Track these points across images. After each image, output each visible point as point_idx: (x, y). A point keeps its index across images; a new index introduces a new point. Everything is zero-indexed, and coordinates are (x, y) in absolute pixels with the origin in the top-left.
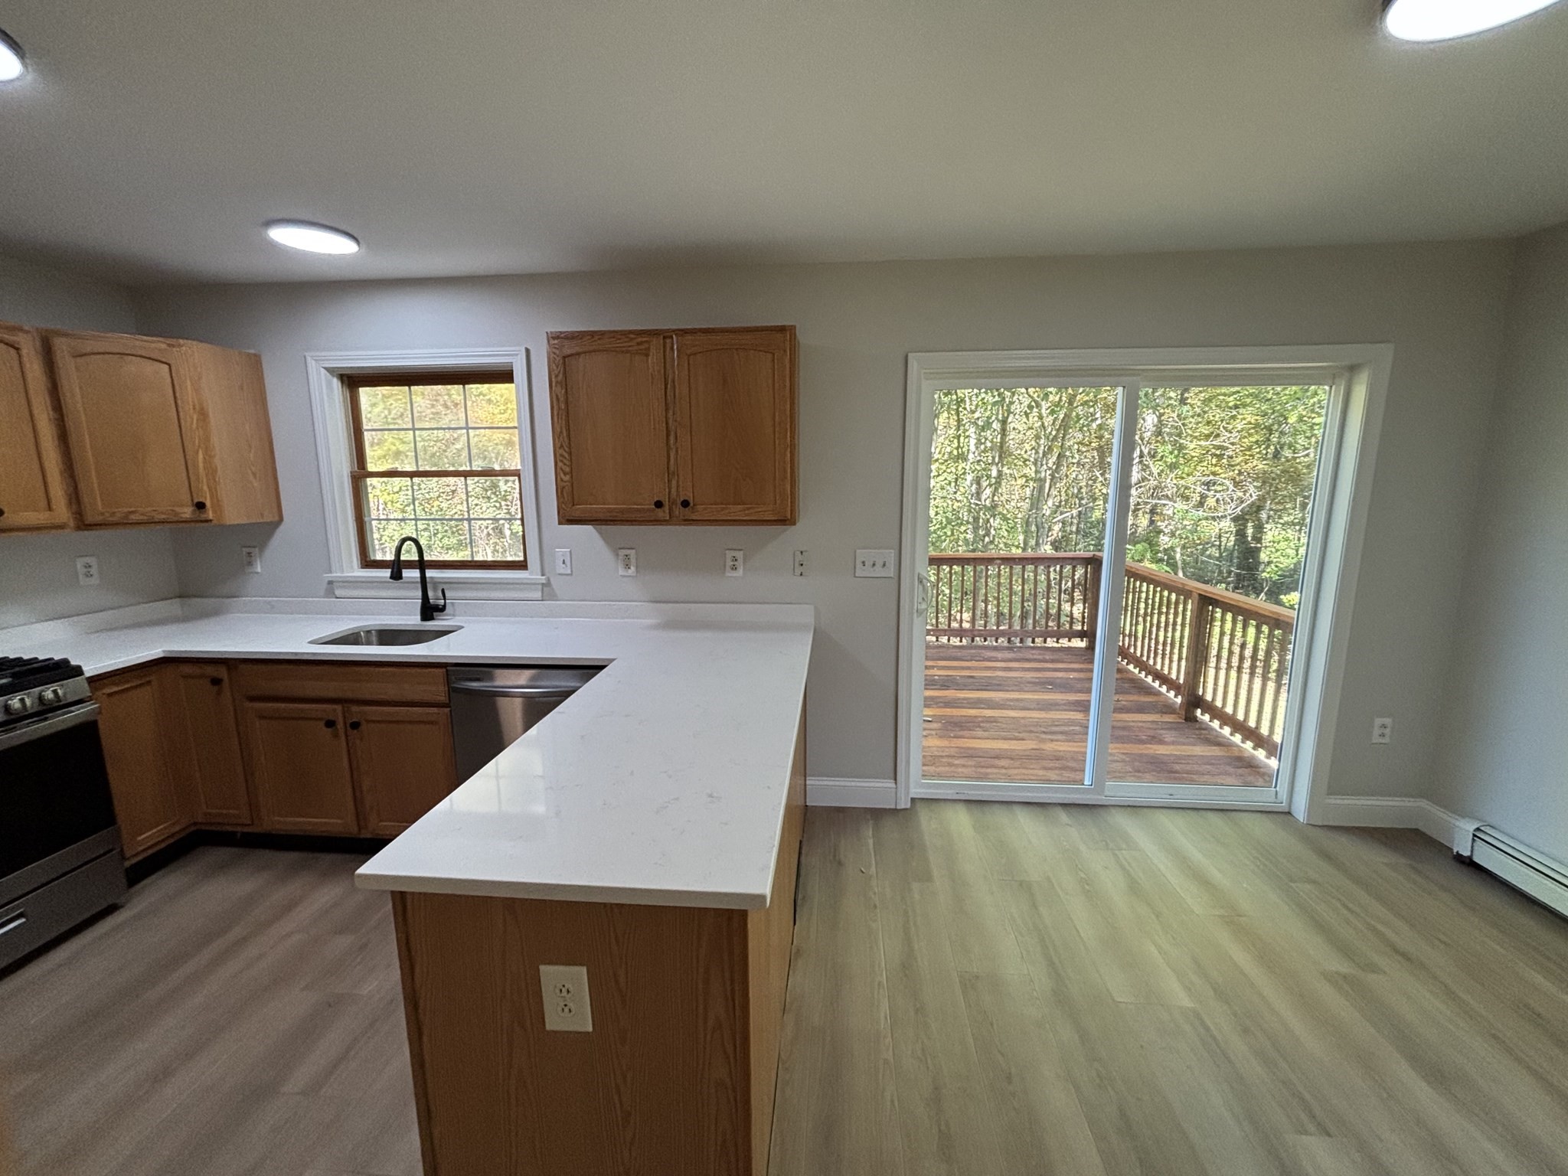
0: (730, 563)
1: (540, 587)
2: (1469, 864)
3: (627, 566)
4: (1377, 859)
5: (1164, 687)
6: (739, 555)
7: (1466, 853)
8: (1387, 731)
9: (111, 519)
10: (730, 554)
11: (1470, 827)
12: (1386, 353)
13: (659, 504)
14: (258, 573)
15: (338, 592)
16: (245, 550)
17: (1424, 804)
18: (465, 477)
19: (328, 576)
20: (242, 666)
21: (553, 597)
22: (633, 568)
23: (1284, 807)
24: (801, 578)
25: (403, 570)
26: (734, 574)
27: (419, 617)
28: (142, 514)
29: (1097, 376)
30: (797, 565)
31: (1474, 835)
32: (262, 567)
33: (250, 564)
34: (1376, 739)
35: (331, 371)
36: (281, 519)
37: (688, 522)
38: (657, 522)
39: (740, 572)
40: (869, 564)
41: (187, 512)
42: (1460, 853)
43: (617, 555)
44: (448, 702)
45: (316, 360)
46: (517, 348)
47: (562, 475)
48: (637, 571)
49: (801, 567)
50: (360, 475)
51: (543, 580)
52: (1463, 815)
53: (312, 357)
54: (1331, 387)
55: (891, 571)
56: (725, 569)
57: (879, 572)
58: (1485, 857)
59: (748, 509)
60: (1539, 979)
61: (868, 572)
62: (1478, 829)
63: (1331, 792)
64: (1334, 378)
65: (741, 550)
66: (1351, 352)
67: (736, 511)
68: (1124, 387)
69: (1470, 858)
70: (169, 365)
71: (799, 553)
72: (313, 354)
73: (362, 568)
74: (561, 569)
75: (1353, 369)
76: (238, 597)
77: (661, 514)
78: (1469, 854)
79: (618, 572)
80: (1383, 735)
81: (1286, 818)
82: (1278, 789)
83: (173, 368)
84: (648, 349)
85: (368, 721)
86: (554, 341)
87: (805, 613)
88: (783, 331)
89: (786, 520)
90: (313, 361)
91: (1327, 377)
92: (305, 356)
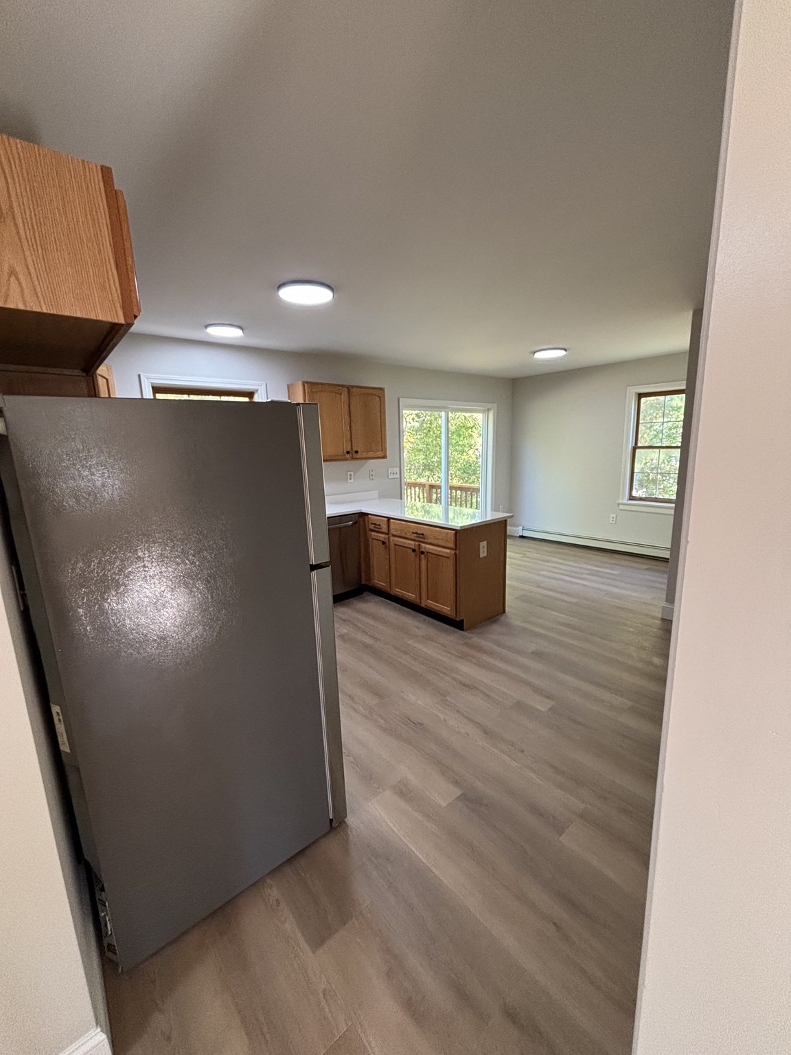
0: (349, 477)
2: (522, 537)
6: (352, 473)
10: (349, 473)
11: (521, 528)
12: (495, 406)
13: (347, 453)
26: (351, 481)
29: (439, 408)
31: (522, 530)
35: (152, 384)
37: (357, 459)
38: (346, 460)
39: (352, 481)
40: (392, 473)
42: (520, 535)
46: (261, 383)
49: (371, 476)
52: (518, 526)
53: (144, 376)
55: (398, 476)
56: (348, 480)
57: (395, 476)
58: (526, 534)
59: (374, 453)
61: (392, 476)
62: (523, 528)
65: (352, 471)
66: (489, 406)
67: (371, 454)
68: (446, 412)
71: (371, 471)
72: (145, 374)
75: (488, 410)
77: (348, 456)
78: (522, 534)
84: (342, 392)
86: (306, 385)
87: (375, 494)
88: (382, 389)
89: (384, 457)
90: (146, 379)
91: (483, 412)
92: (139, 376)
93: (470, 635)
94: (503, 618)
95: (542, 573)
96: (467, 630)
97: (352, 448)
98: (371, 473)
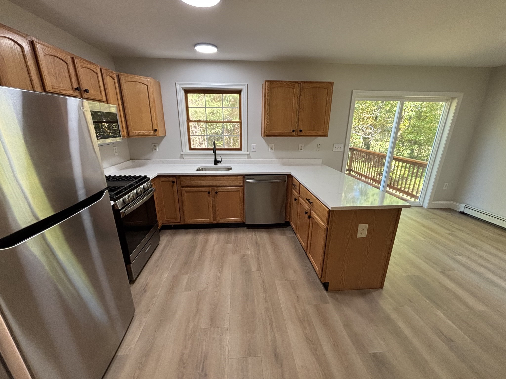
0: (300, 148)
1: (247, 155)
3: (272, 149)
4: (444, 214)
5: (374, 182)
6: (303, 146)
7: (462, 211)
8: (447, 186)
9: (135, 134)
10: (300, 145)
11: (464, 205)
12: (461, 95)
13: (293, 131)
14: (157, 152)
15: (184, 158)
16: (153, 145)
17: (451, 202)
18: (223, 123)
19: (182, 153)
20: (182, 178)
21: (250, 158)
22: (273, 150)
23: (421, 205)
24: (319, 151)
25: (216, 151)
26: (301, 151)
27: (214, 164)
28: (142, 133)
29: (394, 98)
30: (318, 148)
31: (465, 207)
32: (158, 150)
33: (155, 149)
34: (444, 188)
35: (182, 88)
36: (166, 135)
40: (337, 147)
41: (152, 132)
42: (461, 211)
43: (269, 146)
44: (243, 185)
45: (179, 84)
46: (245, 84)
47: (267, 123)
48: (274, 151)
49: (318, 149)
50: (189, 121)
51: (248, 153)
53: (178, 83)
54: (446, 103)
55: (342, 150)
56: (298, 150)
57: (339, 150)
58: (467, 211)
59: (316, 132)
60: (484, 231)
61: (336, 150)
62: (466, 206)
63: (434, 200)
64: (447, 101)
65: (303, 144)
67: (314, 133)
68: (401, 101)
69: (463, 212)
70: (147, 86)
71: (319, 145)
72: (178, 82)
73: (189, 150)
74: (253, 150)
75: (453, 98)
76: (151, 159)
77: (294, 134)
78: (463, 211)
79: (269, 151)
80: (446, 187)
81: (422, 207)
82: (420, 201)
83: (148, 86)
84: (294, 87)
85: (219, 192)
86: (267, 83)
87: (319, 161)
88: (331, 83)
89: (326, 135)
90: (178, 85)
91: (446, 100)
92: (176, 83)
93: (329, 299)
94: (375, 294)
95: (459, 258)
96: (331, 291)
97: (298, 128)
98: (319, 146)
